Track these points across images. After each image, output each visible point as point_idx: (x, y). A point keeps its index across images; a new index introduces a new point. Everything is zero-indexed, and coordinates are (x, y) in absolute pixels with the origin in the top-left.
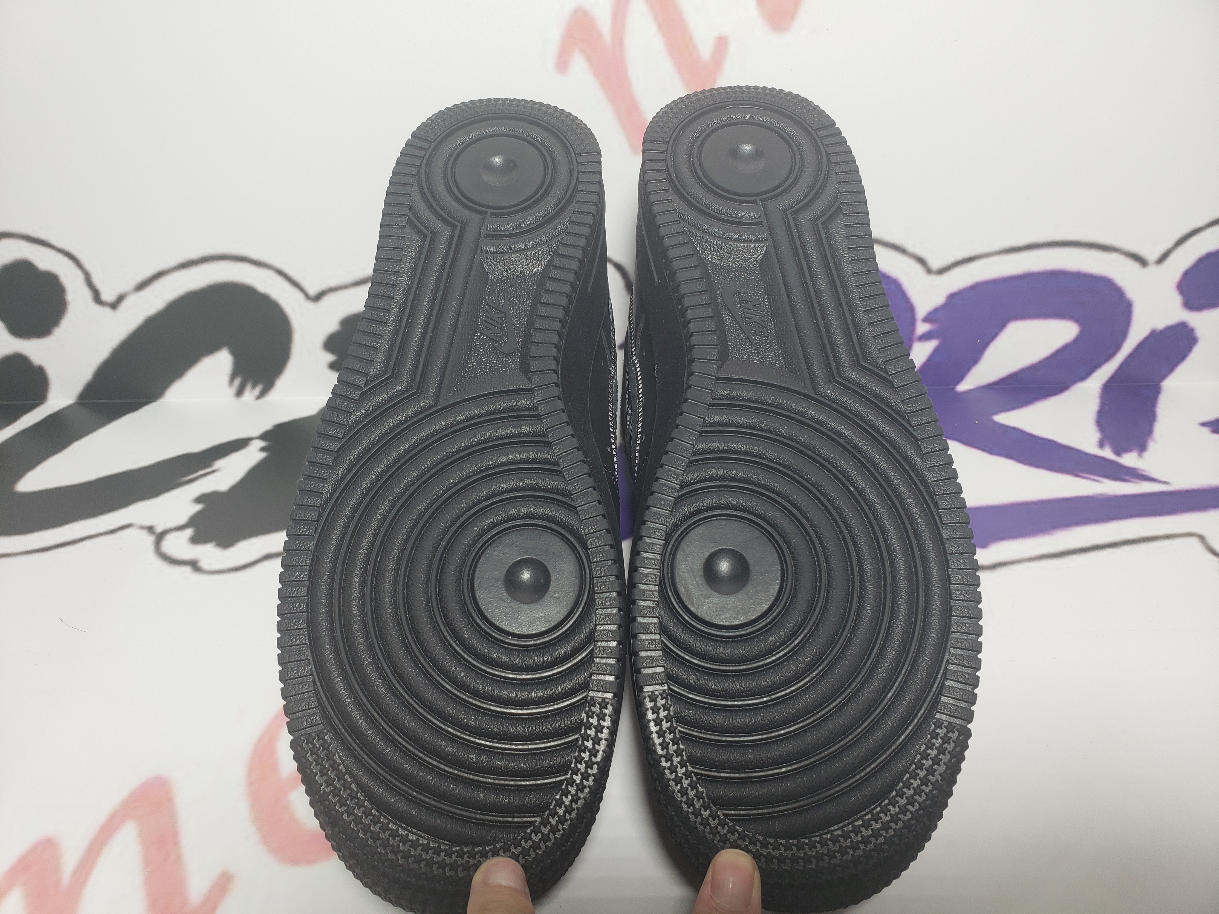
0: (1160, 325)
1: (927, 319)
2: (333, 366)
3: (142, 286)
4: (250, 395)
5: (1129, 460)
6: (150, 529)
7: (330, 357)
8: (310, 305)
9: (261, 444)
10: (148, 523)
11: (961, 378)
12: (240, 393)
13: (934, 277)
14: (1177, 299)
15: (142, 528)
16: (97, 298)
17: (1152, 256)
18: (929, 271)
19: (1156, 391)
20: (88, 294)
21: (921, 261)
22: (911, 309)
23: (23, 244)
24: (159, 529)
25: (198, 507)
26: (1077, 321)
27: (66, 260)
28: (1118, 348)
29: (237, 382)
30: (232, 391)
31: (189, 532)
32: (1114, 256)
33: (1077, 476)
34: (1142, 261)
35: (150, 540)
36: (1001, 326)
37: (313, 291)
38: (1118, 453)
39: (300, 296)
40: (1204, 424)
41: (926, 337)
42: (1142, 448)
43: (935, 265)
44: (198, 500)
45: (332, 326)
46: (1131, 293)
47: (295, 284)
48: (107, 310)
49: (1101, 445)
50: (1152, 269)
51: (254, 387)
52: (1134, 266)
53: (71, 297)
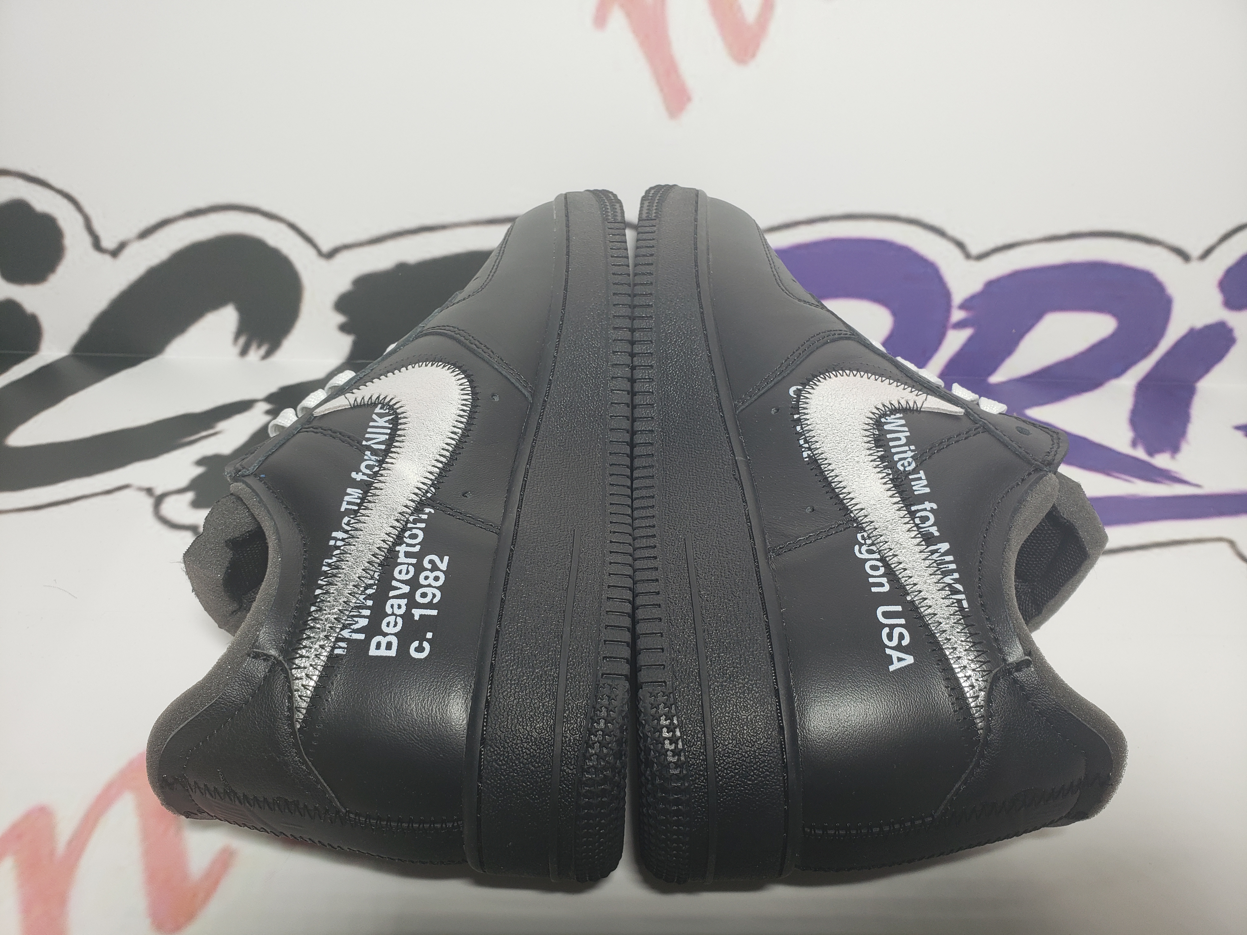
0: (1199, 323)
1: (963, 306)
2: (343, 328)
3: (145, 234)
4: (255, 355)
5: (1162, 461)
6: (149, 491)
7: (340, 319)
8: (322, 262)
9: (266, 406)
10: (147, 485)
11: (993, 369)
12: (244, 352)
13: (972, 263)
14: (1217, 298)
15: (141, 489)
16: (97, 244)
17: (1195, 251)
18: (968, 256)
19: (1191, 391)
20: (87, 240)
21: (960, 245)
22: (946, 295)
23: (20, 182)
24: (159, 491)
25: (200, 470)
26: (1114, 315)
27: (65, 202)
28: (1154, 345)
29: (242, 340)
30: (236, 350)
32: (1157, 250)
33: (1108, 474)
34: (1184, 256)
35: (148, 502)
36: (1038, 317)
37: (326, 247)
38: (1151, 453)
39: (312, 252)
40: (1238, 428)
41: (960, 325)
42: (1175, 449)
43: (975, 249)
44: (200, 462)
45: (344, 285)
46: (1173, 288)
47: (308, 240)
48: (107, 258)
49: (1134, 444)
50: (1195, 265)
51: (259, 346)
52: (1176, 260)
53: (68, 241)
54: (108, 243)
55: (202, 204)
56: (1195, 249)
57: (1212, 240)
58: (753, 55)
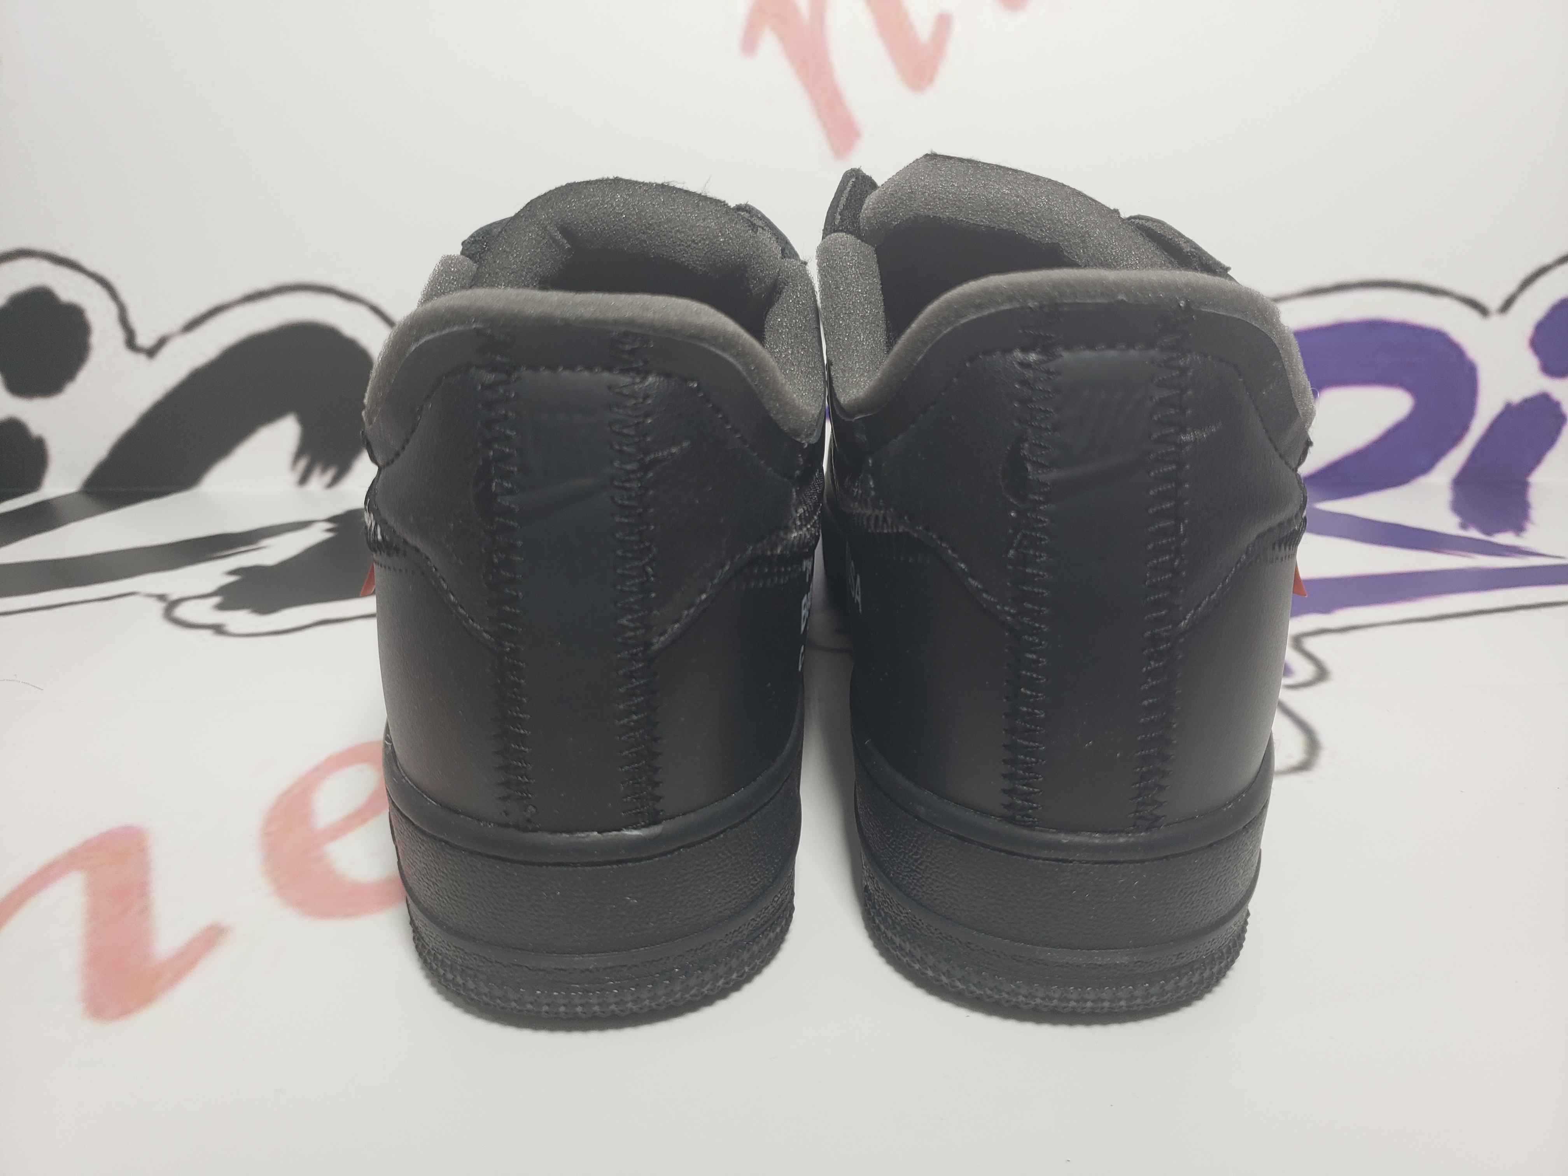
0: (1517, 396)
3: (192, 325)
4: (317, 480)
5: (1505, 539)
9: (326, 525)
10: (159, 592)
12: (304, 479)
14: (1531, 362)
15: (150, 596)
16: (131, 343)
17: (1493, 302)
19: (1523, 487)
20: (119, 335)
24: (174, 596)
25: (233, 579)
26: (1409, 388)
27: (97, 288)
28: (1464, 428)
29: (303, 463)
30: (294, 477)
31: (216, 600)
32: (1445, 302)
33: (1439, 552)
34: (1482, 310)
35: (158, 607)
36: (1315, 394)
38: (1488, 534)
42: (1518, 529)
44: (232, 573)
46: (1474, 350)
48: (142, 358)
49: (1464, 526)
50: (1495, 320)
51: (324, 470)
52: (1472, 315)
53: (96, 339)
54: (145, 339)
55: (265, 284)
56: (1493, 300)
57: (1511, 287)
58: (931, 80)
